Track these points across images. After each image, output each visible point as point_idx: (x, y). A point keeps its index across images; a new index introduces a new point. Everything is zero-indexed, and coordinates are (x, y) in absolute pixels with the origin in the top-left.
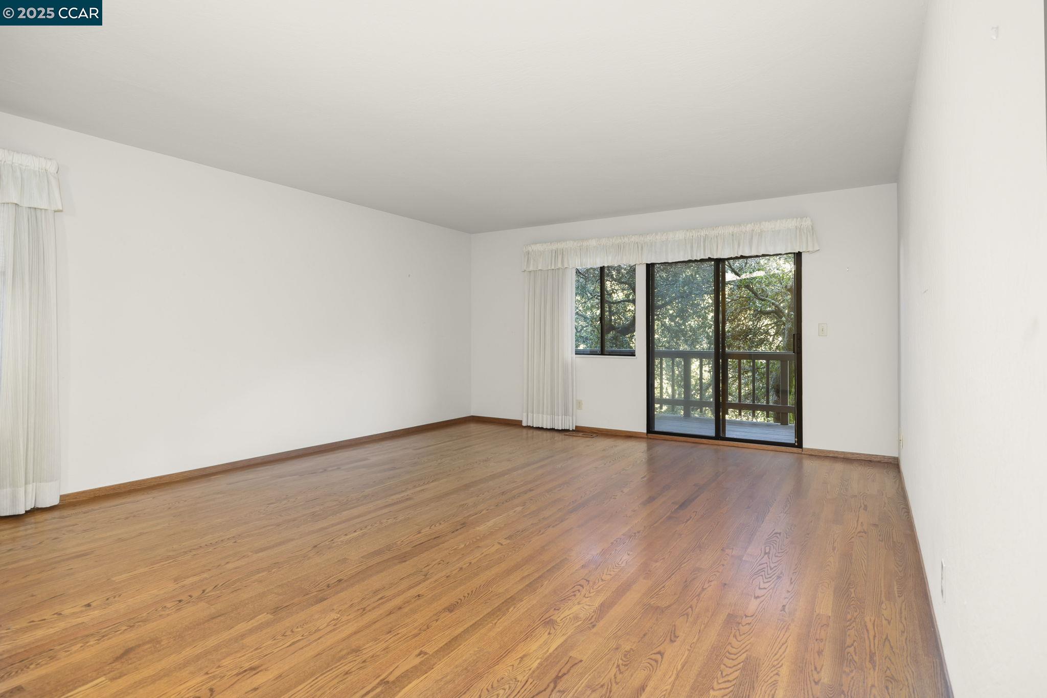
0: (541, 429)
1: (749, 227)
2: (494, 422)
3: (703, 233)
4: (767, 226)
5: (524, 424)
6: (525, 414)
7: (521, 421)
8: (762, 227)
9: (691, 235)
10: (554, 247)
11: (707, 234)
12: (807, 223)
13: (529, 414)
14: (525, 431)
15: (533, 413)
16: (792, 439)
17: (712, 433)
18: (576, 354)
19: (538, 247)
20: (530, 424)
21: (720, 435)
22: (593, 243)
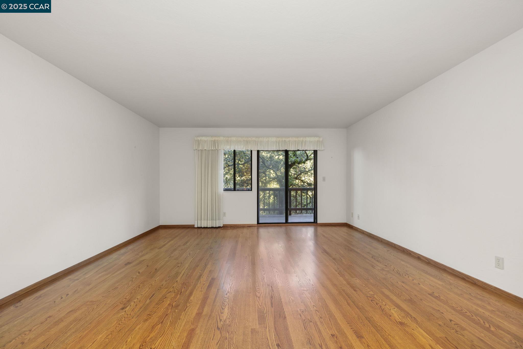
0: (207, 228)
1: (301, 139)
2: (175, 227)
3: (284, 139)
4: (308, 139)
5: (196, 226)
6: (196, 222)
7: (194, 225)
8: (306, 139)
9: (279, 140)
10: (213, 139)
11: (285, 140)
12: (321, 139)
13: (199, 221)
14: (196, 230)
15: (201, 220)
16: (312, 220)
17: (284, 222)
18: (224, 191)
19: (204, 138)
20: (199, 226)
21: (287, 222)
22: (234, 139)
